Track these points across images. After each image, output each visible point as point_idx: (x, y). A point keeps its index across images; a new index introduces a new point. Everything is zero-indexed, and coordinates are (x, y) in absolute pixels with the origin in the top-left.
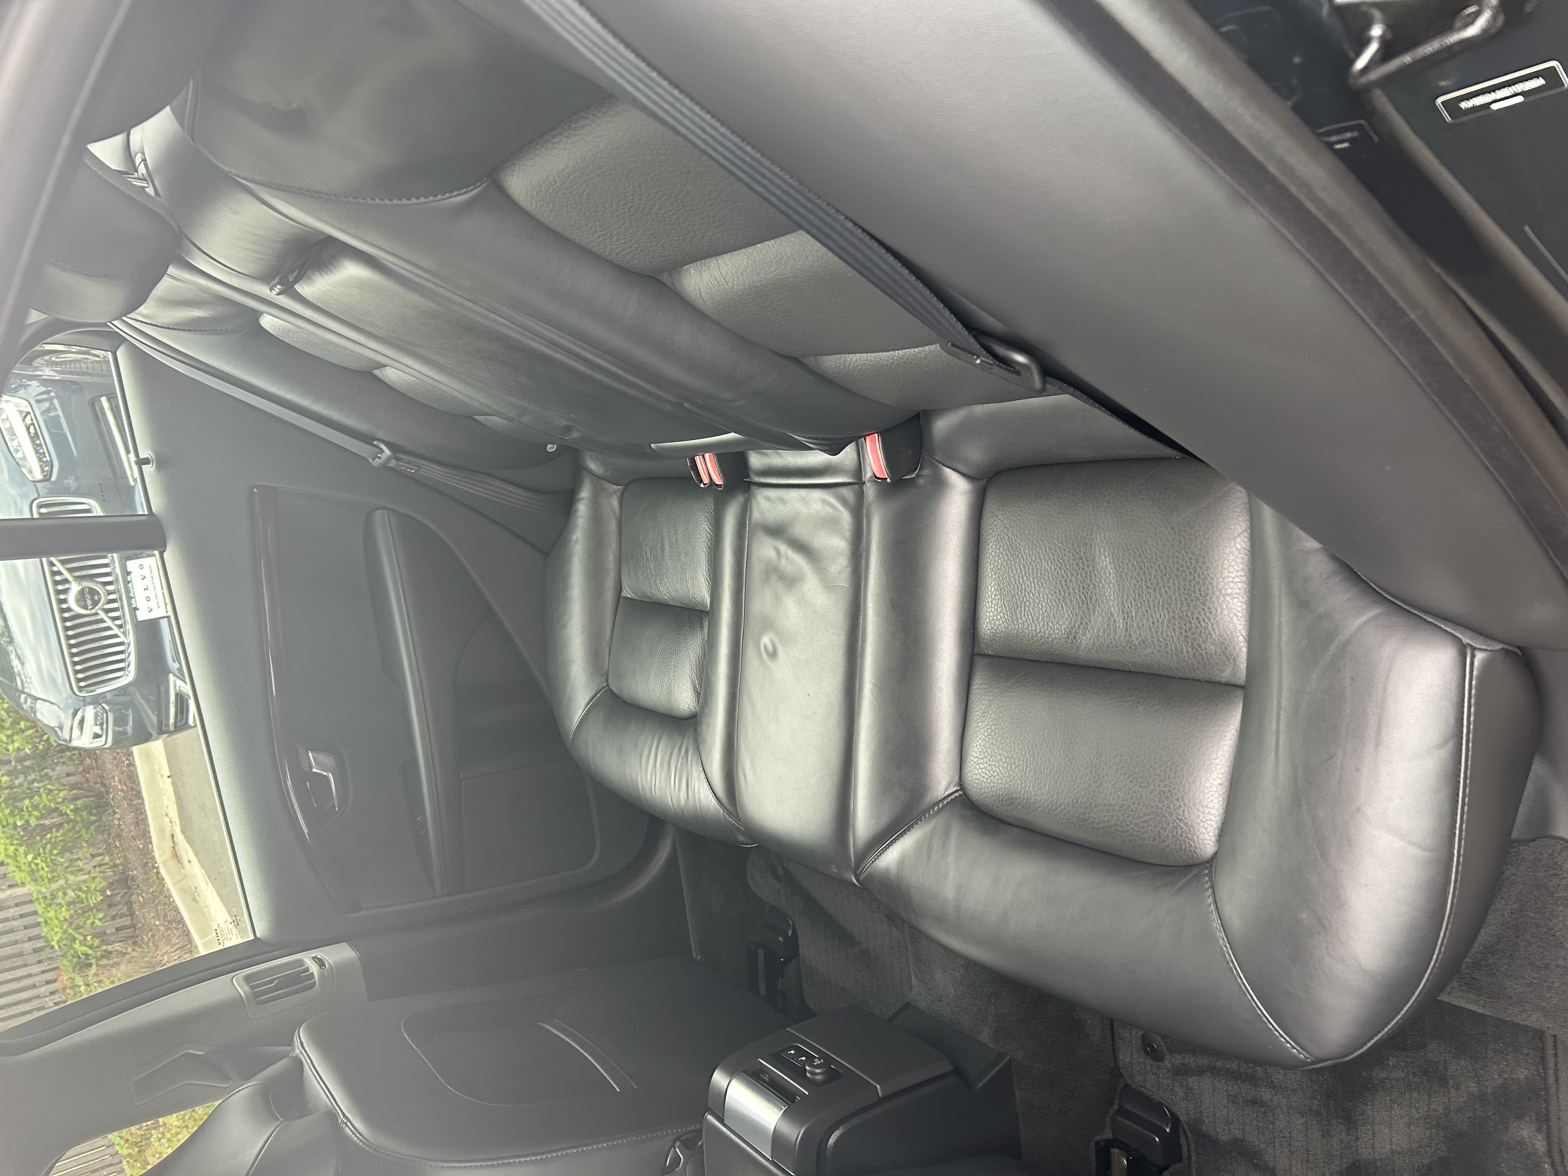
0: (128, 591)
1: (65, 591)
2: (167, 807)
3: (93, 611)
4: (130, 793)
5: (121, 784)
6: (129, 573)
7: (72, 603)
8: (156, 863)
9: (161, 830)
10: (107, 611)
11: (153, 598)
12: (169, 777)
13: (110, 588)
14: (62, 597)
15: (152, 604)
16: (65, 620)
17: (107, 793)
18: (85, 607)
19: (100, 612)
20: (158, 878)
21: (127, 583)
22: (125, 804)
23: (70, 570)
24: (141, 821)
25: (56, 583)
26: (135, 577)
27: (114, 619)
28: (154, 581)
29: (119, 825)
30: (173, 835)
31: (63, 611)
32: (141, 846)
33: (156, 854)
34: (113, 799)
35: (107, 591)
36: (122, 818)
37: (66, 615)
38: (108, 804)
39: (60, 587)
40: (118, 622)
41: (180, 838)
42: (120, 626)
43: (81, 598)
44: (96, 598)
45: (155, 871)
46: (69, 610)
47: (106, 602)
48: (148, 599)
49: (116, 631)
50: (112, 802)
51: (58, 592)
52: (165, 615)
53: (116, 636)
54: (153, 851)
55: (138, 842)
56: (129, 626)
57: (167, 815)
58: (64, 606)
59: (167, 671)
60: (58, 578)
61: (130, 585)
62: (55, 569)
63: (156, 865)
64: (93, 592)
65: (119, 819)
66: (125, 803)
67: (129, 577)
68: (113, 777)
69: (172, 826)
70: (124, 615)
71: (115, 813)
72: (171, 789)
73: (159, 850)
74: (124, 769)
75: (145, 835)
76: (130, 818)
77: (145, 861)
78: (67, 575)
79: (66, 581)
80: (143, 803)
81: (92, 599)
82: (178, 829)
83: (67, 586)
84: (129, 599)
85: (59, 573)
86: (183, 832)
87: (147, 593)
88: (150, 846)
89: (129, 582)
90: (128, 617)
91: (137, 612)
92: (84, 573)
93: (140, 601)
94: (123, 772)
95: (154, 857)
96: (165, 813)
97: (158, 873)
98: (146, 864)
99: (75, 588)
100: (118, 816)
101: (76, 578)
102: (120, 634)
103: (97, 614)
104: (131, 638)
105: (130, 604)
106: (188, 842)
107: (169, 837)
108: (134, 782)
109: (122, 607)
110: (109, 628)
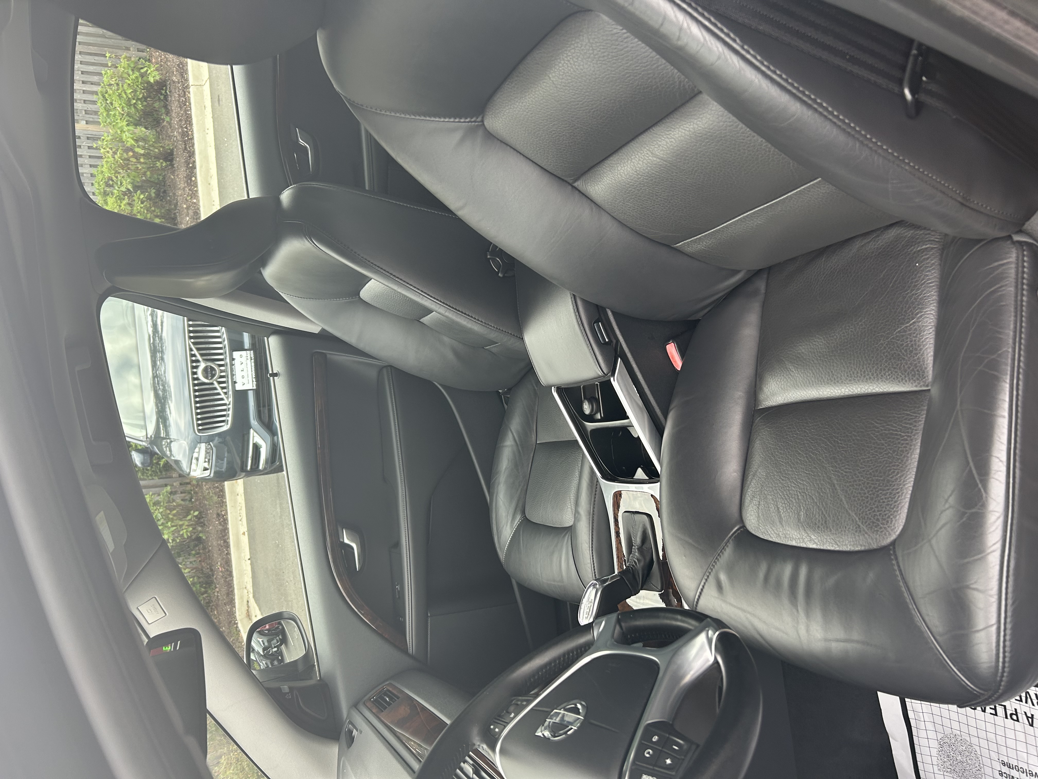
0: (232, 370)
1: (196, 367)
2: (246, 583)
3: (211, 381)
4: (226, 573)
5: (221, 567)
6: (233, 359)
7: (200, 375)
8: (236, 620)
9: (242, 598)
10: (220, 383)
11: (246, 377)
12: (249, 559)
13: (222, 368)
14: (195, 370)
15: (245, 381)
16: (195, 385)
17: (213, 575)
18: (206, 377)
19: (215, 382)
20: (237, 630)
21: (232, 365)
22: (222, 581)
23: (202, 355)
24: (230, 593)
25: (192, 361)
26: (237, 362)
27: (223, 388)
28: (248, 366)
29: (218, 596)
30: (248, 602)
31: (194, 379)
32: (229, 610)
33: (237, 614)
34: (216, 578)
35: (221, 370)
36: (219, 591)
37: (196, 382)
38: (212, 582)
39: (194, 364)
40: (225, 391)
41: (252, 601)
42: (225, 393)
43: (205, 370)
44: (214, 372)
45: (235, 626)
46: (197, 379)
47: (219, 377)
48: (243, 377)
49: (223, 396)
50: (215, 581)
51: (193, 367)
52: (252, 388)
53: (222, 399)
54: (235, 613)
55: (228, 607)
56: (231, 393)
57: (246, 588)
58: (195, 376)
59: (250, 427)
60: (194, 358)
61: (233, 367)
62: (193, 353)
63: (237, 622)
64: (212, 369)
65: (218, 592)
66: (223, 579)
67: (233, 362)
68: (217, 563)
69: (248, 595)
70: (228, 386)
71: (216, 588)
72: (249, 568)
73: (239, 611)
74: (224, 556)
75: (231, 602)
76: (224, 590)
77: (230, 620)
78: (199, 358)
79: (198, 361)
80: (232, 580)
81: (211, 373)
82: (251, 595)
83: (198, 364)
84: (233, 375)
85: (194, 355)
86: (254, 597)
87: (243, 373)
88: (234, 609)
89: (233, 365)
90: (230, 387)
91: (236, 384)
92: (209, 357)
93: (238, 378)
94: (223, 559)
95: (235, 616)
96: (244, 587)
97: (237, 627)
98: (230, 622)
99: (202, 365)
100: (217, 590)
101: (204, 360)
102: (225, 398)
103: (212, 384)
104: (231, 399)
105: (232, 379)
106: (256, 603)
107: (245, 603)
108: (229, 566)
109: (228, 381)
110: (219, 394)
